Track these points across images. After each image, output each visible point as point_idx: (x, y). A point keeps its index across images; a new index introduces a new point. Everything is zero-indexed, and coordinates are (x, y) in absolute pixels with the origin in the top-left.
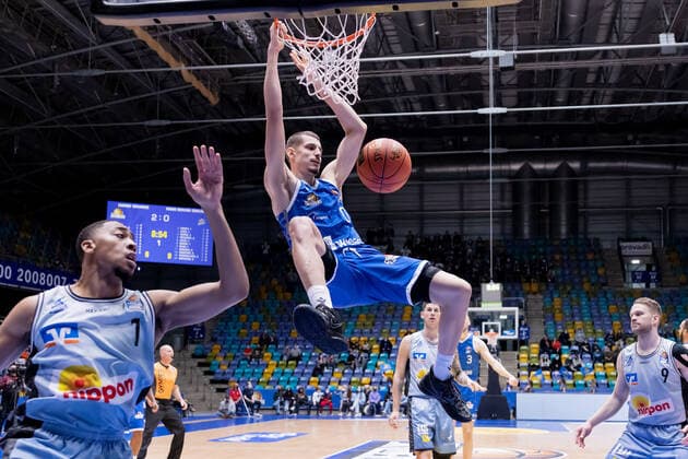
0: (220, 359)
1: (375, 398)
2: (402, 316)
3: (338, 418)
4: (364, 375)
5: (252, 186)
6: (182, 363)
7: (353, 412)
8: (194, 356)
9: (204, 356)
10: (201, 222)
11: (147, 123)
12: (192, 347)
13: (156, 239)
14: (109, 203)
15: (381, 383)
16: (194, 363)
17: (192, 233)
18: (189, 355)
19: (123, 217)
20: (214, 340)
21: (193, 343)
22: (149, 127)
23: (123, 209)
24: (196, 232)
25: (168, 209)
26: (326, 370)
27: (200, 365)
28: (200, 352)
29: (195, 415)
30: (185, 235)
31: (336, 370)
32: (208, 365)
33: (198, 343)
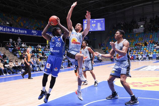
0: (108, 50)
1: (144, 56)
2: (149, 37)
3: (136, 61)
4: (141, 51)
5: (113, 12)
6: (100, 51)
7: (139, 60)
8: (103, 50)
9: (105, 50)
10: (102, 21)
11: (89, 2)
12: (102, 48)
13: (93, 26)
14: (83, 20)
15: (145, 53)
16: (103, 51)
17: (100, 24)
18: (102, 50)
19: (86, 22)
20: (107, 46)
21: (102, 47)
22: (90, 3)
23: (86, 21)
24: (101, 24)
25: (95, 19)
26: (132, 51)
27: (104, 51)
28: (104, 49)
29: (104, 62)
30: (99, 24)
31: (134, 51)
32: (106, 51)
33: (103, 47)
